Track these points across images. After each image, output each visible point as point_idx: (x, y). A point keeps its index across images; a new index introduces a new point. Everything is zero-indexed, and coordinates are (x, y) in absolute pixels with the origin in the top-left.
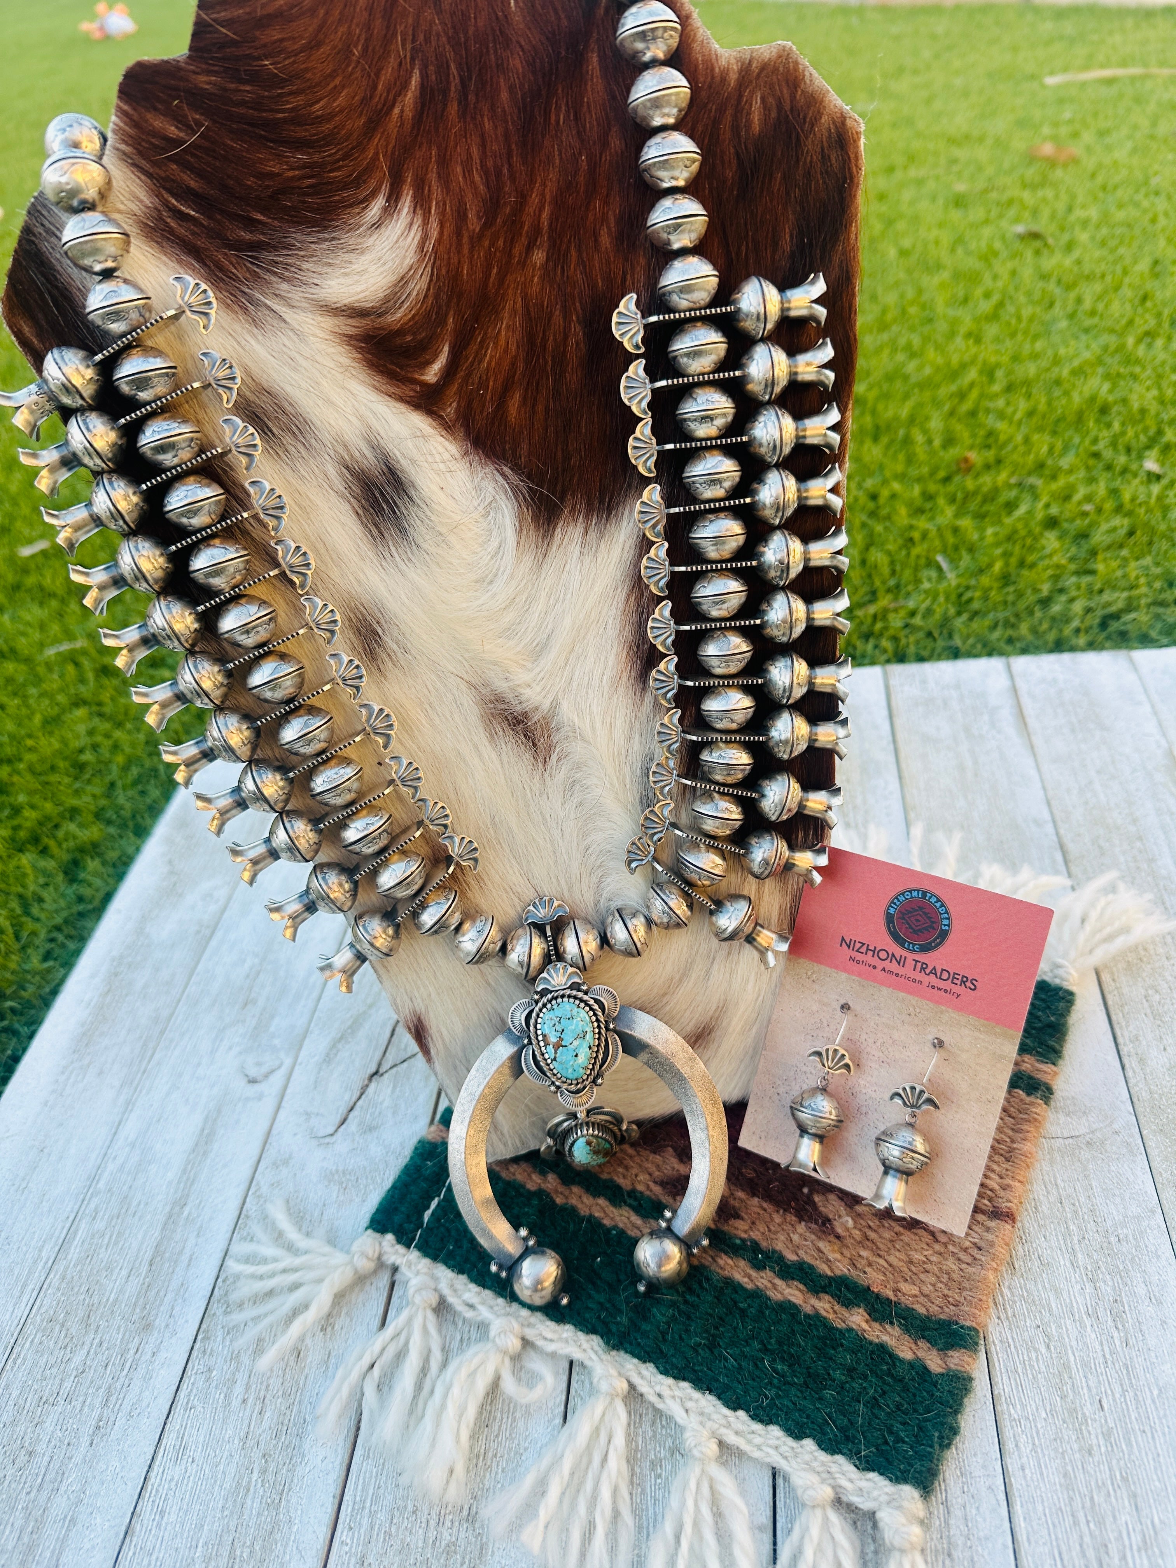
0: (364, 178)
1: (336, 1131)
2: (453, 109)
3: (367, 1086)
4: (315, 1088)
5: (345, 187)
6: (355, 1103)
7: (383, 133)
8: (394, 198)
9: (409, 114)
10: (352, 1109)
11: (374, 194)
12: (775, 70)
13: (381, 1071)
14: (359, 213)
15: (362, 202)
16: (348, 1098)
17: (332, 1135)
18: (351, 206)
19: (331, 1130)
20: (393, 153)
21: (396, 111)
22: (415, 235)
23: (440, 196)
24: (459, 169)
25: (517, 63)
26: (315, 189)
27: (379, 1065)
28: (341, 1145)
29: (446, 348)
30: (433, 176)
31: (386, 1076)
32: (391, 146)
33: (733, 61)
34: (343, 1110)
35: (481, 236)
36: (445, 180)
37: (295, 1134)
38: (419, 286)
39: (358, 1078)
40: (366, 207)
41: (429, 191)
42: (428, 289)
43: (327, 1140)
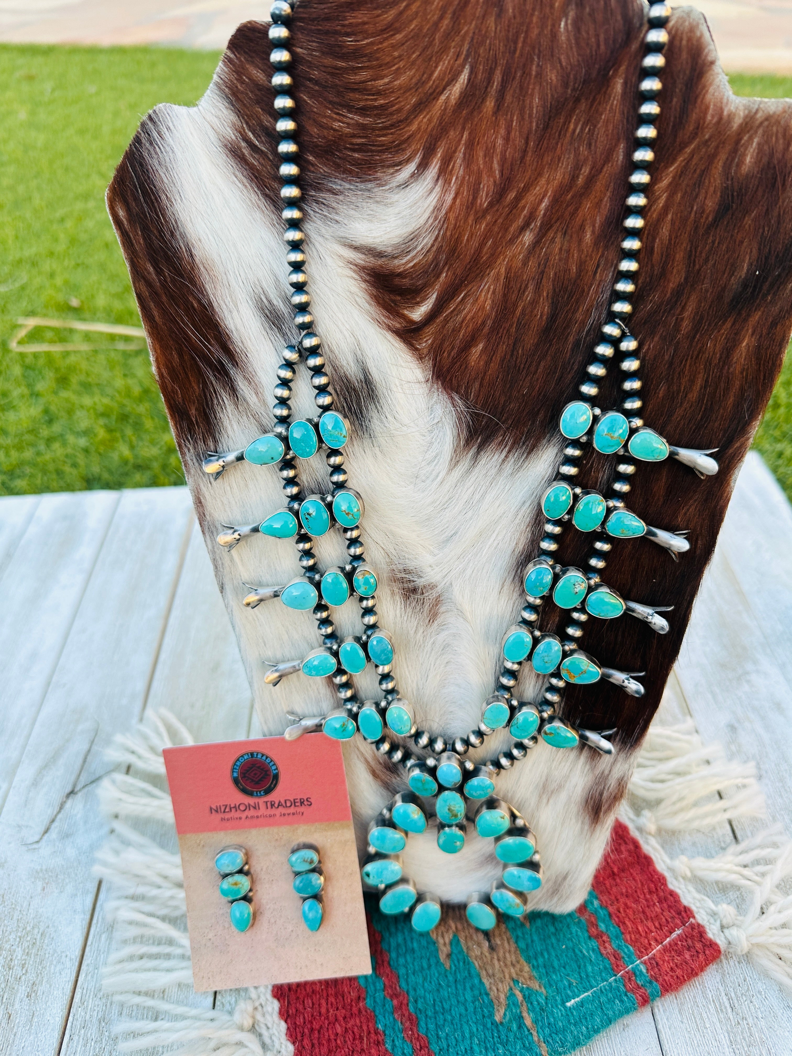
0: (403, 146)
1: (41, 839)
2: (490, 104)
3: (65, 802)
4: (26, 805)
5: (387, 150)
6: (56, 816)
7: (427, 114)
8: (423, 166)
9: (453, 101)
10: (53, 821)
11: (408, 161)
12: (778, 122)
13: (76, 790)
14: (392, 174)
15: (397, 165)
16: (50, 812)
17: (37, 842)
18: (389, 167)
19: (36, 838)
20: (432, 130)
21: (443, 97)
22: (433, 200)
23: (461, 172)
24: (481, 154)
25: (552, 76)
26: (360, 148)
27: (75, 785)
28: (45, 849)
29: (435, 296)
30: (460, 155)
31: (80, 794)
32: (432, 125)
33: (741, 108)
34: (46, 822)
35: (486, 211)
36: (469, 160)
37: (9, 843)
38: (426, 241)
39: (57, 796)
40: (397, 171)
41: (453, 167)
42: (433, 245)
43: (35, 846)
